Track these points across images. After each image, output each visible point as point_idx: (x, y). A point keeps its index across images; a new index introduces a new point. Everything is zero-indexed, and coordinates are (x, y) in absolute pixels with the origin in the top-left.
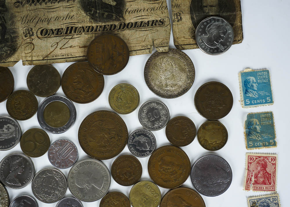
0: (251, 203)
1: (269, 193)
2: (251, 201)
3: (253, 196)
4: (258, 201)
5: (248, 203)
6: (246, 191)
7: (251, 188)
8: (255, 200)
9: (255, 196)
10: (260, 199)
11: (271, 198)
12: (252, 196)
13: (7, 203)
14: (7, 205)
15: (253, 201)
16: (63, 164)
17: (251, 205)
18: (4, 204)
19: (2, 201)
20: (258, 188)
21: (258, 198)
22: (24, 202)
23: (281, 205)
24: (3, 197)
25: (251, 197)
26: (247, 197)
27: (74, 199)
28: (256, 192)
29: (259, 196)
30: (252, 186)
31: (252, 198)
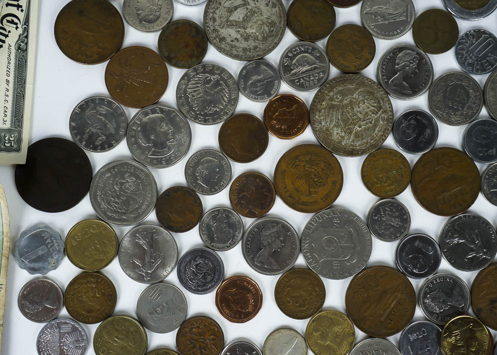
13: (390, 118)
14: (390, 122)
16: (478, 67)
18: (387, 120)
19: (383, 116)
22: (417, 120)
24: (385, 110)
27: (494, 123)
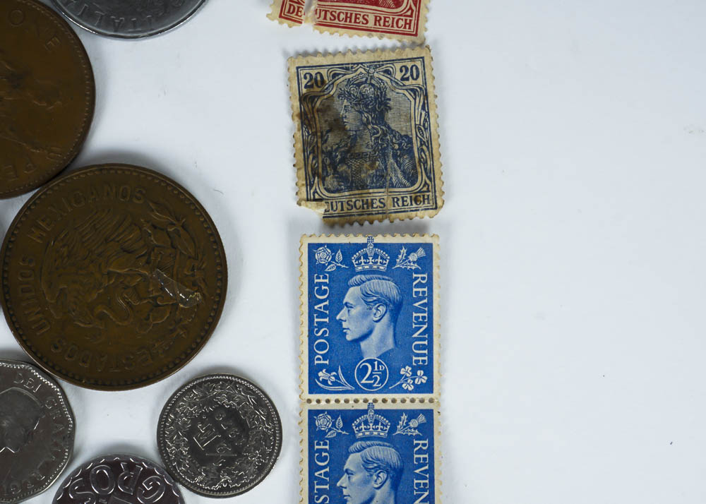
0: (304, 82)
1: (389, 41)
2: (302, 73)
3: (316, 53)
4: (335, 75)
5: (289, 80)
6: (281, 23)
7: (310, 14)
8: (324, 72)
9: (326, 54)
10: (347, 69)
11: (398, 66)
12: (311, 50)
15: (313, 72)
17: (304, 91)
20: (342, 16)
21: (338, 60)
23: (436, 96)
25: (305, 54)
26: (285, 53)
28: (332, 34)
29: (344, 54)
30: (313, 8)
31: (309, 58)
